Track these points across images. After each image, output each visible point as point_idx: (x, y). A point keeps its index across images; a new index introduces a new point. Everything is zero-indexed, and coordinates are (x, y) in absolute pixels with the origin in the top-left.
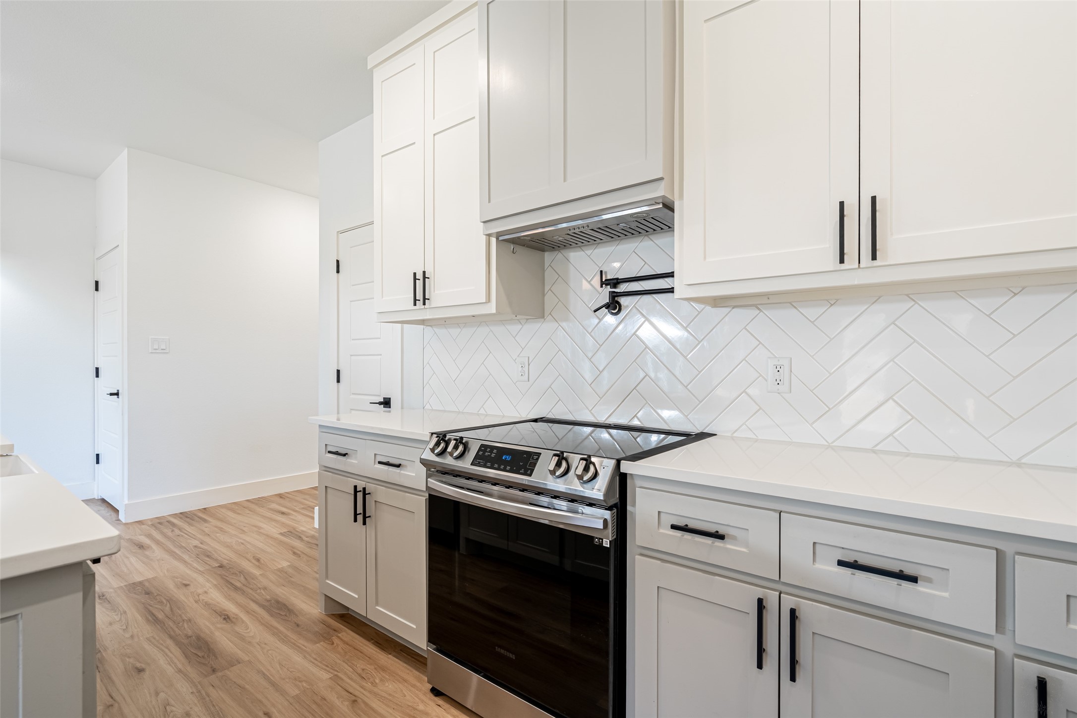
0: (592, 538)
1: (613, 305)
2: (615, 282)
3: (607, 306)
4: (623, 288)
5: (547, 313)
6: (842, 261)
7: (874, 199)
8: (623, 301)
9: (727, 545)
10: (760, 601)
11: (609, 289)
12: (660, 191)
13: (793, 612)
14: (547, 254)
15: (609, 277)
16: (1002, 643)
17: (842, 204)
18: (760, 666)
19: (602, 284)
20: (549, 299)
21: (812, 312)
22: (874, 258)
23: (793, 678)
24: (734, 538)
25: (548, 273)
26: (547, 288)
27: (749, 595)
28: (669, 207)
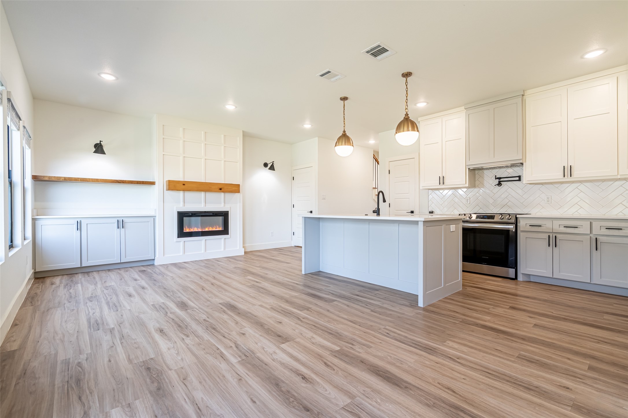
0: (509, 230)
1: (499, 184)
2: (500, 178)
3: (498, 185)
4: (502, 180)
5: (476, 185)
6: (564, 177)
7: (571, 166)
8: (502, 183)
9: (542, 228)
10: (549, 236)
11: (498, 180)
12: (521, 162)
13: (555, 236)
14: (476, 171)
15: (497, 177)
16: (591, 235)
17: (564, 166)
18: (549, 246)
19: (496, 179)
20: (477, 183)
21: (557, 185)
22: (571, 176)
23: (556, 247)
24: (543, 226)
25: (477, 176)
26: (476, 180)
27: (546, 236)
28: (522, 164)
